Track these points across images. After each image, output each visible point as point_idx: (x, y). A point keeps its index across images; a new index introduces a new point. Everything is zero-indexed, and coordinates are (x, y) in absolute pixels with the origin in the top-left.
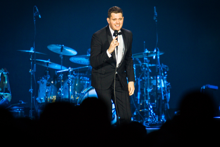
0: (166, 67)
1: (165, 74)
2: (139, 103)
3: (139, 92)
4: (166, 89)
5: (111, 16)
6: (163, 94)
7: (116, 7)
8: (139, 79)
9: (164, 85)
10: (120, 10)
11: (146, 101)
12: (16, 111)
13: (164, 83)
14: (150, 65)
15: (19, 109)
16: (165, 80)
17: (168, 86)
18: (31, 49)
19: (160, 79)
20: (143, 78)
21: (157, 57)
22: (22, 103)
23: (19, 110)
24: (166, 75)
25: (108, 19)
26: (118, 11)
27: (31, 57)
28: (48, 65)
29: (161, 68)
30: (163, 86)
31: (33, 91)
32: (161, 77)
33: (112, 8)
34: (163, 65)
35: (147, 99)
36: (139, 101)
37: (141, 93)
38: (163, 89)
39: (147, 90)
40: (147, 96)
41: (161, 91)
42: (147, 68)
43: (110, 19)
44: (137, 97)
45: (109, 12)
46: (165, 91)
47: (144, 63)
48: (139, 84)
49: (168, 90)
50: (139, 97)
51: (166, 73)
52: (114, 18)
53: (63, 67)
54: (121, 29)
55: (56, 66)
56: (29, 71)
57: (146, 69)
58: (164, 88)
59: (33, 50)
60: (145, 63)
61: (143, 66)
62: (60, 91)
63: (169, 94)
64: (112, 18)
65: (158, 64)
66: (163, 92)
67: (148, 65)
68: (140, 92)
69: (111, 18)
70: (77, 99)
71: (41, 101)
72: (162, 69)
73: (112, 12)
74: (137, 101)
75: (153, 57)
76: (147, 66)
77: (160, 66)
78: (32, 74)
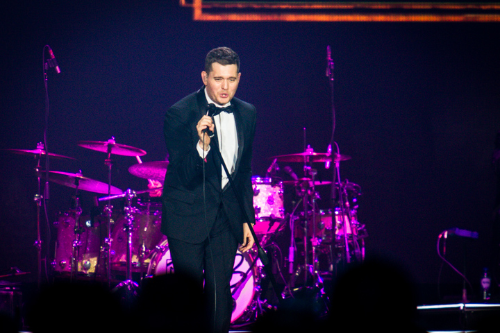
0: (355, 187)
1: (352, 205)
2: (291, 271)
3: (292, 245)
4: (355, 239)
5: (212, 70)
6: (347, 250)
7: (225, 48)
8: (291, 216)
9: (352, 229)
10: (235, 58)
11: (309, 268)
12: (4, 292)
13: (351, 224)
14: (318, 183)
15: (11, 287)
16: (353, 218)
17: (360, 232)
18: (38, 147)
19: (341, 214)
20: (302, 213)
21: (335, 164)
22: (16, 274)
23: (11, 290)
24: (356, 207)
25: (204, 74)
26: (228, 60)
27: (38, 166)
28: (77, 184)
29: (342, 190)
30: (349, 231)
31: (41, 244)
32: (344, 210)
33: (216, 51)
34: (348, 182)
35: (310, 262)
36: (291, 265)
37: (296, 249)
38: (348, 240)
39: (312, 240)
40: (310, 255)
41: (345, 244)
42: (311, 189)
44: (288, 257)
45: (207, 59)
46: (353, 242)
47: (305, 179)
48: (292, 227)
49: (359, 241)
50: (291, 258)
51: (355, 200)
52: (216, 76)
53: (112, 188)
54: (232, 101)
55: (98, 187)
56: (34, 197)
57: (309, 192)
58: (351, 236)
59: (43, 148)
60: (306, 177)
61: (301, 185)
62: (106, 246)
63: (363, 249)
64: (214, 75)
65: (337, 181)
66: (349, 244)
67: (314, 183)
68: (294, 246)
69: (211, 73)
70: (148, 264)
71: (63, 268)
72: (345, 190)
73: (215, 61)
74: (288, 267)
75: (325, 163)
76: (311, 184)
77: (341, 185)
78: (39, 204)
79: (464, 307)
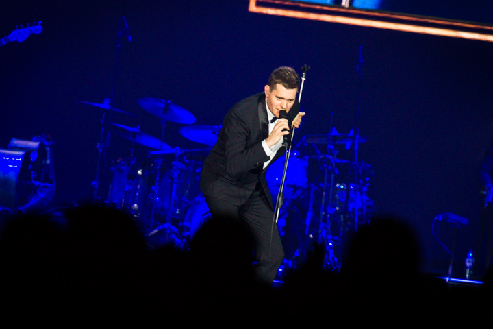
2: (306, 232)
5: (276, 89)
25: (267, 88)
28: (134, 137)
29: (358, 169)
36: (307, 228)
37: (313, 215)
40: (324, 221)
43: (271, 90)
44: (305, 221)
48: (312, 195)
50: (308, 222)
64: (276, 93)
66: (359, 217)
68: (311, 212)
69: (274, 91)
79: (449, 280)
